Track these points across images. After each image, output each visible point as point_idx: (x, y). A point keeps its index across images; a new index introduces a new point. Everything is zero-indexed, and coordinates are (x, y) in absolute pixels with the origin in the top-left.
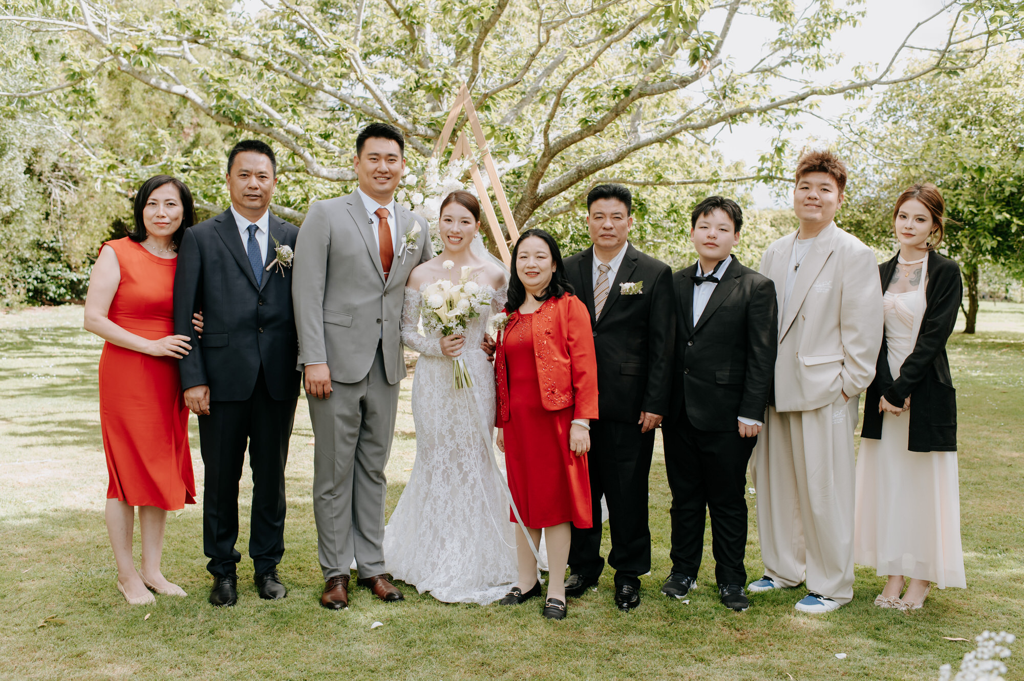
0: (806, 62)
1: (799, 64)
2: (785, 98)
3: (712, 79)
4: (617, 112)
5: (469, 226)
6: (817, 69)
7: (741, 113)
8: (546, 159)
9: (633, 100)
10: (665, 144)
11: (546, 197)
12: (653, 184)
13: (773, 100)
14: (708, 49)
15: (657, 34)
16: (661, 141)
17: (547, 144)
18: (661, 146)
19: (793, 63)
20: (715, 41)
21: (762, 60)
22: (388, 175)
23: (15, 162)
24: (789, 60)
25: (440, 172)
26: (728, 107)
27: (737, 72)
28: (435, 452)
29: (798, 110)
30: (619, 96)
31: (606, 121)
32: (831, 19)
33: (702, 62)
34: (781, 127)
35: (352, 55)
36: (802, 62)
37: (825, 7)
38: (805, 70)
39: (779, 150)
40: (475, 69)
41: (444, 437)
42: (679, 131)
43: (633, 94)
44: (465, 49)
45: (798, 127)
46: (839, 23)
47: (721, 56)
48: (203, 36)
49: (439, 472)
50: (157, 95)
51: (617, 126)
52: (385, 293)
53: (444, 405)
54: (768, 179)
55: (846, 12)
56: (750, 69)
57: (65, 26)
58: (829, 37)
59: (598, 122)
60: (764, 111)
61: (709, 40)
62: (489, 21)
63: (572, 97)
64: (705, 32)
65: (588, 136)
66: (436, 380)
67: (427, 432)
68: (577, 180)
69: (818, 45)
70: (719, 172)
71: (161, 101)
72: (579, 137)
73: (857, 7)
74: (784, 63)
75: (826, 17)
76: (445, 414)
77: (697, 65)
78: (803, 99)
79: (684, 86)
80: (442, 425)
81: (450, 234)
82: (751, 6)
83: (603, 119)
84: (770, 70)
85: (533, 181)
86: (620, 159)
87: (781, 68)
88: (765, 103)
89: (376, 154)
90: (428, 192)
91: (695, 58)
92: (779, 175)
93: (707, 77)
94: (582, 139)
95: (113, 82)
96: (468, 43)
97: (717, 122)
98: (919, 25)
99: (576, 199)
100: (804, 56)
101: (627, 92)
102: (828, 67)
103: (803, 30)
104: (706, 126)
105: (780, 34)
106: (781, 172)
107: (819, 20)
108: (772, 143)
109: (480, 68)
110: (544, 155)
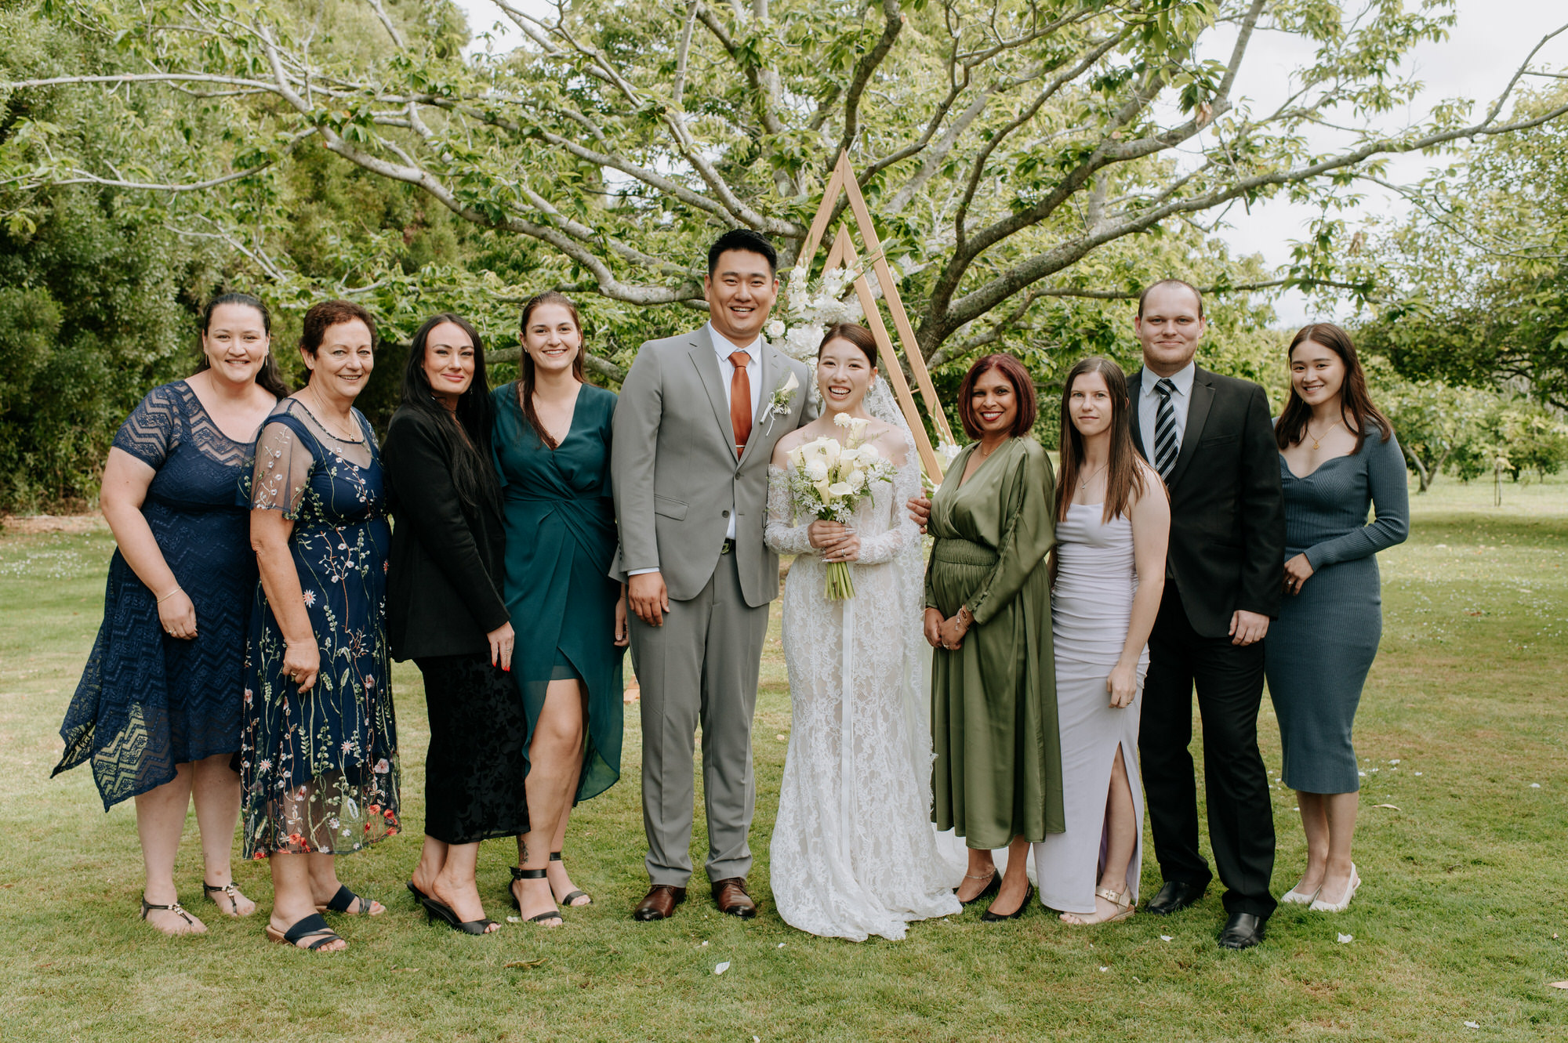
0: (1361, 99)
1: (1349, 103)
2: (1330, 159)
3: (1216, 132)
4: (1067, 189)
5: (860, 371)
6: (1379, 109)
7: (1263, 184)
8: (960, 262)
9: (1095, 168)
10: (1143, 235)
11: (961, 321)
12: (1123, 296)
13: (1313, 162)
14: (1208, 85)
15: (1131, 67)
16: (1136, 230)
17: (961, 240)
18: (1136, 238)
19: (1339, 102)
20: (1221, 74)
21: (1291, 100)
22: (749, 305)
23: (162, 287)
24: (1334, 97)
25: (810, 290)
26: (1242, 175)
27: (1253, 119)
28: (814, 706)
29: (1351, 176)
30: (1070, 163)
31: (1052, 202)
32: (1398, 31)
33: (1201, 107)
34: (1324, 204)
35: (672, 116)
36: (1355, 100)
37: (1389, 11)
38: (1359, 111)
39: (1323, 239)
40: (850, 131)
41: (825, 683)
42: (1166, 215)
43: (1095, 159)
44: (833, 98)
45: (1353, 201)
46: (1411, 38)
47: (1233, 97)
48: (441, 94)
49: (821, 735)
50: (363, 180)
51: (1069, 210)
52: (738, 475)
53: (824, 638)
54: (1307, 284)
55: (1423, 19)
56: (1271, 114)
57: (243, 86)
58: (1395, 60)
59: (1041, 204)
60: (1300, 179)
61: (1211, 73)
62: (872, 56)
63: (998, 168)
64: (1205, 62)
65: (1024, 225)
66: (812, 600)
67: (801, 677)
68: (1009, 294)
69: (1379, 72)
70: (1229, 276)
71: (369, 188)
72: (1011, 227)
73: (1439, 11)
74: (1327, 102)
75: (1390, 27)
76: (826, 650)
77: (1192, 112)
78: (1362, 159)
79: (1174, 145)
80: (822, 666)
81: (832, 384)
82: (1271, 16)
83: (1048, 198)
84: (1303, 114)
85: (940, 297)
86: (1074, 259)
87: (1321, 110)
88: (1301, 166)
89: (734, 274)
90: (791, 318)
91: (1189, 101)
92: (1323, 278)
93: (1209, 129)
94: (1014, 230)
95: (301, 164)
96: (838, 90)
97: (1225, 197)
98: (1546, 38)
99: (1005, 322)
100: (1357, 89)
101: (1084, 155)
102: (1395, 105)
103: (1355, 49)
104: (1208, 206)
105: (1319, 56)
106: (1327, 274)
107: (1381, 33)
108: (1312, 228)
109: (858, 125)
110: (956, 257)
